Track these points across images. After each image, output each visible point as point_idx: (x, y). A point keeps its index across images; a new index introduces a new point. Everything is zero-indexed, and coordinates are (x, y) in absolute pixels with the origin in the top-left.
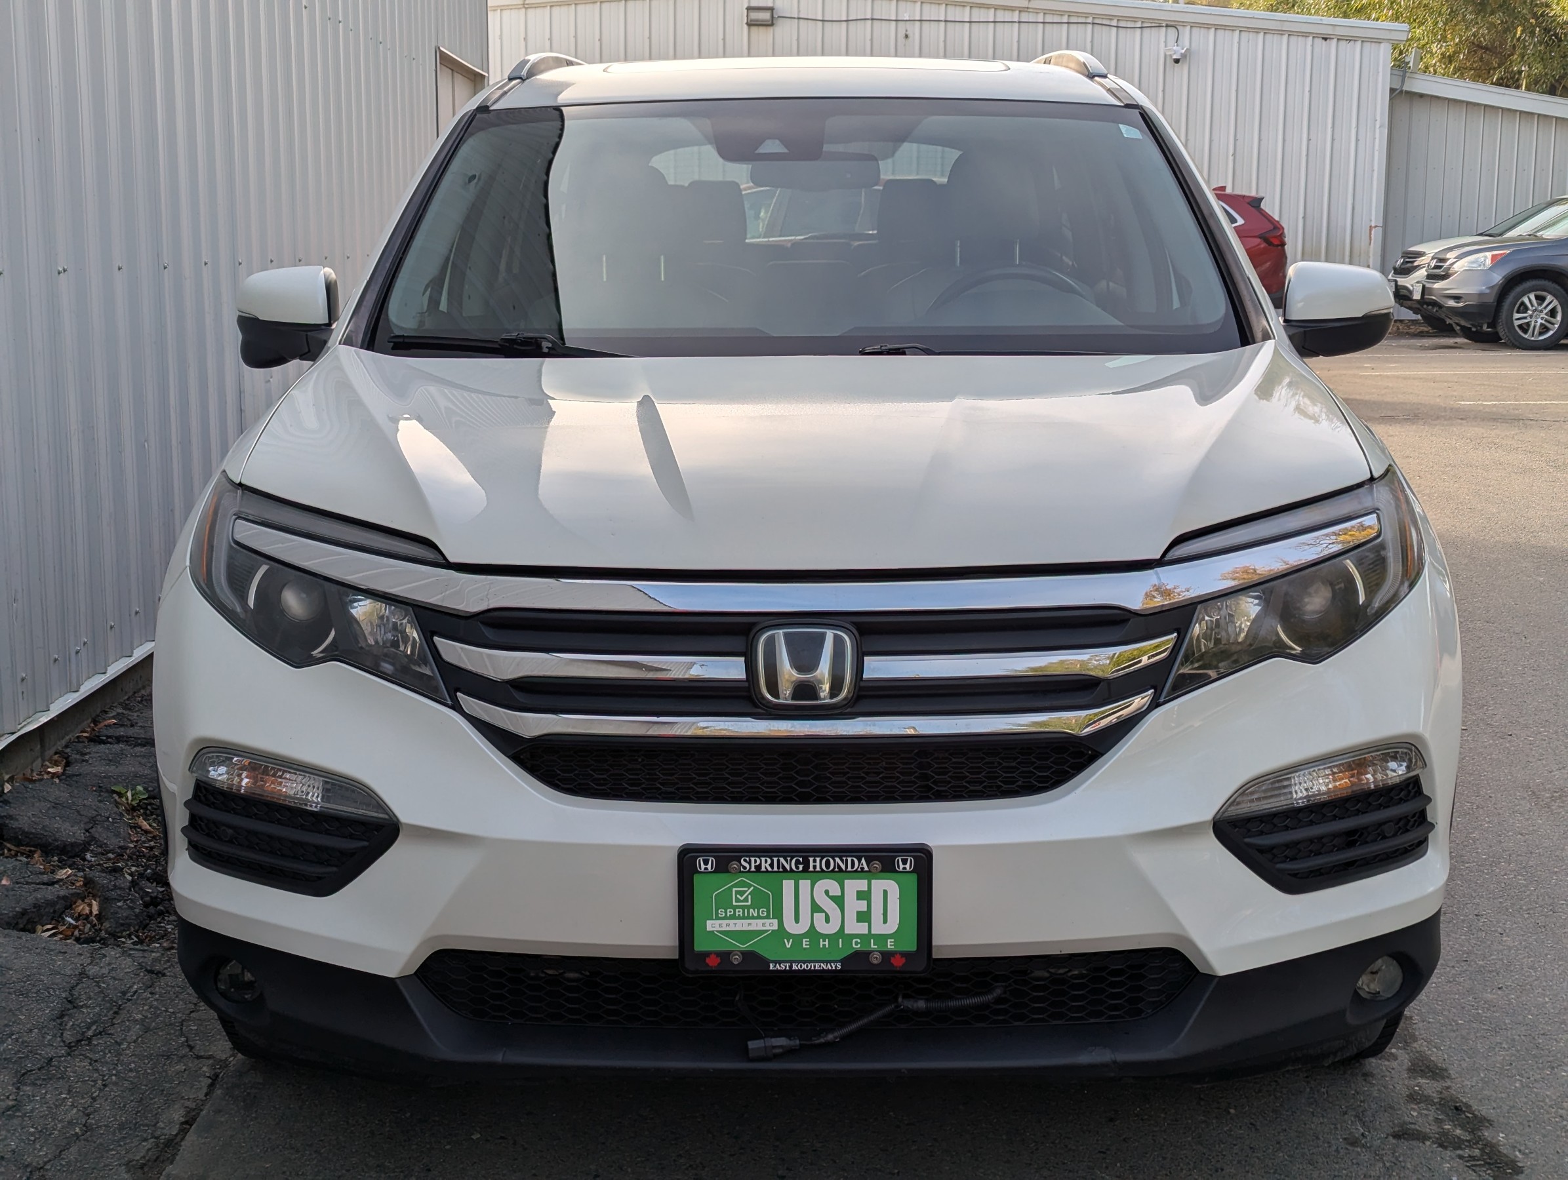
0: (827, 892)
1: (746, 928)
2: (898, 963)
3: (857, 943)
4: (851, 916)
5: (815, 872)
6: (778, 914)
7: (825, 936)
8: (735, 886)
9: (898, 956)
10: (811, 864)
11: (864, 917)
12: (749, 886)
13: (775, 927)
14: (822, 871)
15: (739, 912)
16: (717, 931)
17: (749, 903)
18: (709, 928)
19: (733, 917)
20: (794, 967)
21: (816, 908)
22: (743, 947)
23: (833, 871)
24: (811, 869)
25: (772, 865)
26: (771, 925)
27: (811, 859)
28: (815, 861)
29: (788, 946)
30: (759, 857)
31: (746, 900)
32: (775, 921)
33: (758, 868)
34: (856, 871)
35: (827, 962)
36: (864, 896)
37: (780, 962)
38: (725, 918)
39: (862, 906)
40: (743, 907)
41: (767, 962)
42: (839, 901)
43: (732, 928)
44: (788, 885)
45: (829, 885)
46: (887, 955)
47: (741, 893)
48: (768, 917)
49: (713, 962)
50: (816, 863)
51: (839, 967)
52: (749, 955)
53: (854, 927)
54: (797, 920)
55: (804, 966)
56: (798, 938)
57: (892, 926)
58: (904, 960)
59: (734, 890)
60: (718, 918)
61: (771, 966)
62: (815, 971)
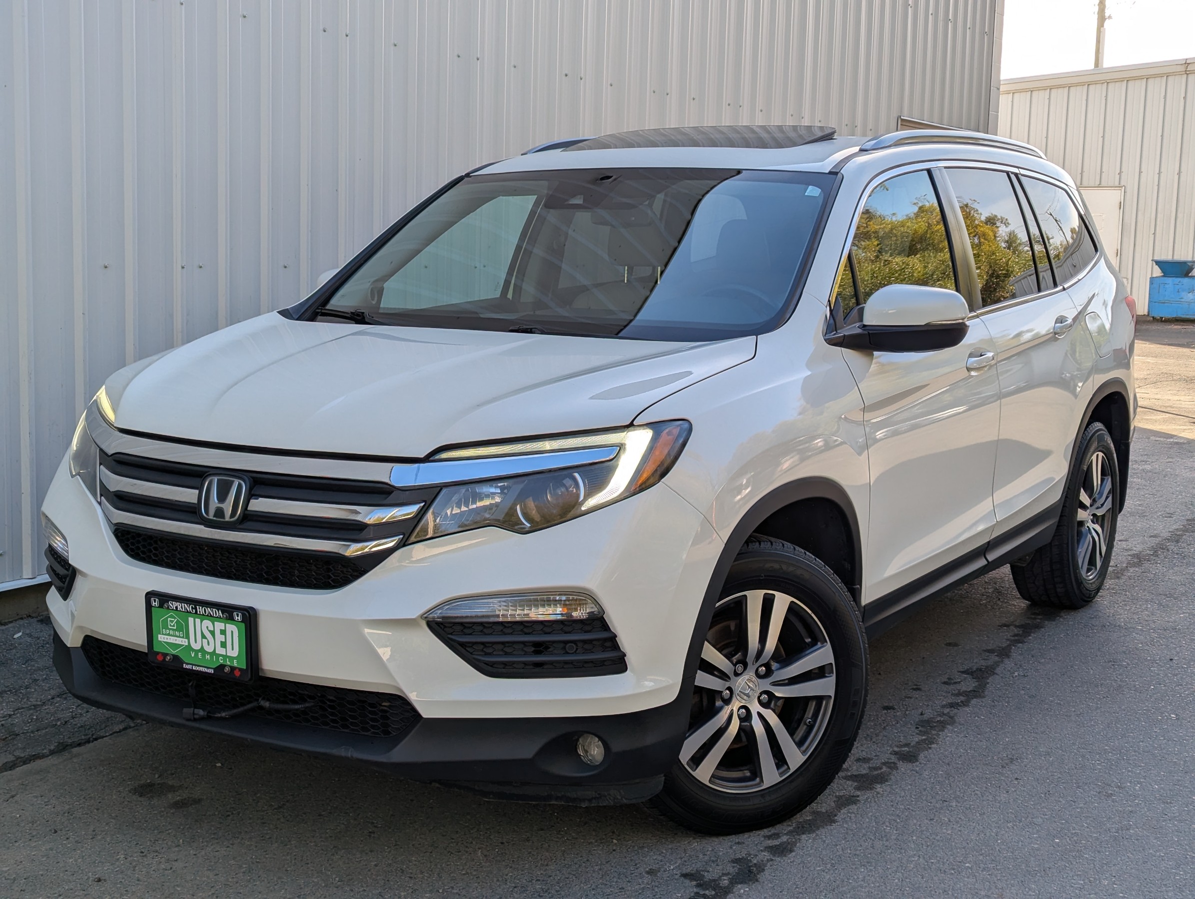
0: (207, 627)
1: (174, 642)
2: (237, 674)
3: (221, 660)
4: (218, 644)
5: (200, 614)
6: (188, 637)
7: (208, 653)
8: (169, 617)
9: (237, 670)
10: (198, 610)
11: (224, 645)
12: (175, 618)
13: (187, 644)
14: (203, 615)
15: (171, 633)
16: (164, 642)
17: (175, 628)
18: (159, 639)
19: (169, 635)
20: (194, 668)
21: (203, 637)
22: (174, 652)
23: (208, 615)
24: (198, 613)
25: (182, 607)
26: (184, 642)
27: (198, 607)
28: (199, 608)
29: (193, 656)
30: (176, 602)
31: (174, 626)
32: (187, 640)
33: (177, 607)
34: (217, 617)
35: (208, 668)
36: (223, 632)
37: (188, 664)
38: (165, 635)
39: (222, 638)
40: (173, 630)
41: (182, 662)
42: (213, 633)
43: (168, 641)
44: (191, 620)
45: (207, 623)
46: (233, 669)
47: (172, 621)
48: (183, 637)
49: (160, 658)
50: (201, 610)
51: (213, 672)
52: (176, 658)
53: (221, 651)
54: (196, 642)
55: (198, 668)
56: (197, 652)
57: (235, 653)
58: (239, 673)
59: (169, 619)
60: (163, 634)
61: (184, 665)
62: (202, 672)
